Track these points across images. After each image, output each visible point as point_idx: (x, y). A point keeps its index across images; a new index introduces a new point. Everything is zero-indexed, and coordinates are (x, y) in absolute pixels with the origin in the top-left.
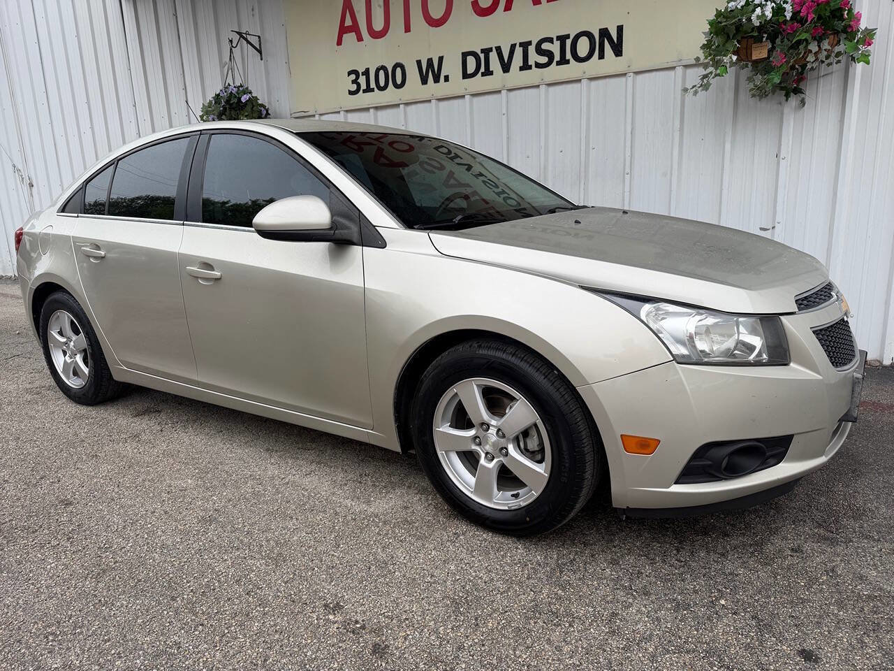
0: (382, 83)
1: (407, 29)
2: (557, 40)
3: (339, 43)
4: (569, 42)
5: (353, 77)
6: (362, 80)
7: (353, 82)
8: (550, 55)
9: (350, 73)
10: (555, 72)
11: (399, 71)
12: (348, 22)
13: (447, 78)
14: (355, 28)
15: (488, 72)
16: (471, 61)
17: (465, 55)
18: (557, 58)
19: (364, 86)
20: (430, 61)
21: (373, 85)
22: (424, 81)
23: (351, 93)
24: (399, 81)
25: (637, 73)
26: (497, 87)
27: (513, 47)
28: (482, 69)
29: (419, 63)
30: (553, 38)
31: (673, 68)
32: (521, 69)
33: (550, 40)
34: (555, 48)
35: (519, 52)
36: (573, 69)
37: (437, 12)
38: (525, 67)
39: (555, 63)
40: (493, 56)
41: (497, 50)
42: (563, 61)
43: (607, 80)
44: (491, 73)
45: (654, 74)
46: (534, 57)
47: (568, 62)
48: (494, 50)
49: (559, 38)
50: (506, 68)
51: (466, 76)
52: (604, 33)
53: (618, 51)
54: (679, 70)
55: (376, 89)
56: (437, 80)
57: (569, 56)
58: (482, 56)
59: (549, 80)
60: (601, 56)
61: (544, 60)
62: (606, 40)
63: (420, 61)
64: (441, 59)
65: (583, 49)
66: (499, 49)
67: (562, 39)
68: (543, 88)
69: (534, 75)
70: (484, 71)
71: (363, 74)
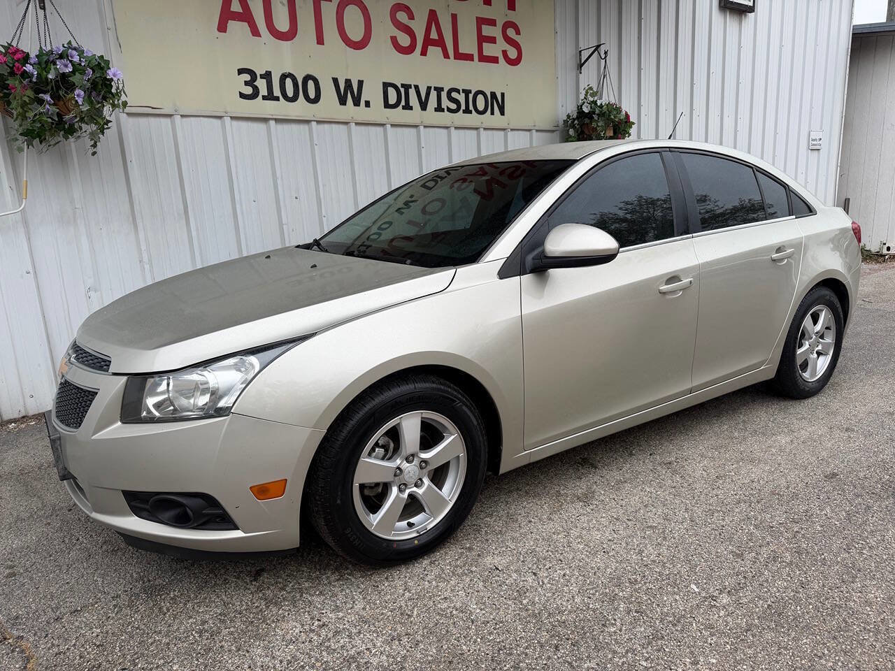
0: (290, 93)
1: (320, 41)
2: (462, 93)
3: (222, 28)
4: (471, 97)
5: (247, 77)
6: (261, 84)
7: (247, 83)
8: (458, 104)
9: (241, 71)
10: (460, 118)
11: (311, 84)
13: (368, 104)
15: (408, 107)
16: (392, 93)
17: (386, 86)
18: (463, 107)
19: (263, 91)
20: (348, 82)
21: (277, 92)
22: (343, 101)
23: (242, 96)
24: (312, 95)
26: (417, 122)
27: (429, 89)
28: (403, 103)
29: (335, 81)
31: (530, 131)
32: (436, 110)
33: (458, 91)
34: (462, 98)
35: (433, 94)
36: (473, 119)
37: (354, 34)
38: (439, 109)
39: (461, 111)
40: (412, 92)
41: (415, 88)
42: (467, 111)
43: (494, 132)
44: (411, 108)
45: (520, 132)
46: (446, 103)
47: (471, 112)
48: (413, 86)
49: (463, 91)
50: (424, 106)
51: (387, 105)
52: (494, 96)
53: (502, 111)
54: (534, 133)
55: (281, 98)
56: (357, 103)
57: (471, 108)
58: (402, 90)
59: (458, 124)
60: (493, 112)
61: (453, 106)
62: (495, 101)
64: (361, 83)
65: (480, 103)
66: (417, 87)
67: (467, 92)
68: (452, 130)
69: (446, 117)
70: (404, 104)
71: (262, 77)
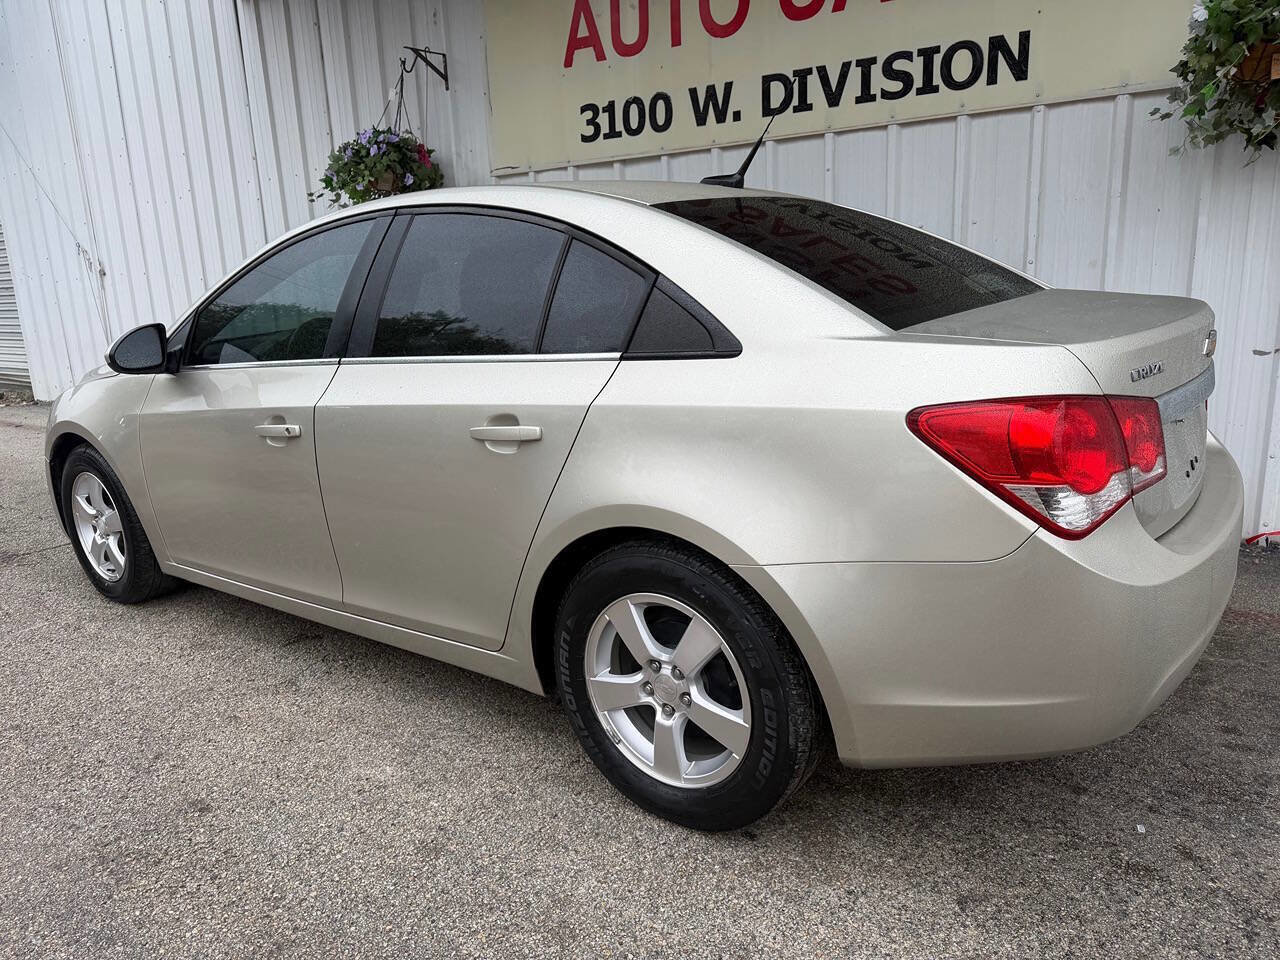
0: (634, 124)
1: (676, 40)
2: (918, 56)
3: (568, 63)
4: (938, 59)
5: (589, 114)
6: (603, 120)
7: (589, 122)
8: (906, 79)
9: (584, 109)
10: (914, 104)
11: (661, 105)
12: (583, 32)
13: (737, 116)
14: (593, 41)
15: (804, 106)
16: (777, 89)
17: (767, 80)
18: (918, 83)
19: (605, 129)
20: (711, 90)
21: (619, 126)
22: (701, 120)
23: (585, 139)
24: (661, 120)
25: (1050, 106)
26: (819, 128)
27: (846, 66)
28: (795, 102)
29: (693, 92)
30: (911, 53)
31: (1113, 98)
32: (859, 100)
33: (907, 56)
34: (915, 68)
35: (855, 74)
36: (945, 100)
37: (723, 14)
38: (866, 96)
39: (914, 90)
40: (814, 81)
41: (819, 72)
42: (928, 88)
43: (1000, 117)
44: (809, 107)
45: (1080, 106)
46: (879, 82)
47: (936, 89)
48: (815, 71)
49: (921, 52)
50: (833, 99)
51: (767, 111)
52: (998, 44)
53: (1020, 70)
54: (1123, 102)
55: (624, 132)
56: (721, 118)
57: (937, 80)
58: (795, 81)
59: (905, 117)
60: (992, 80)
61: (896, 86)
62: (1000, 54)
63: (695, 89)
64: (728, 87)
65: (962, 67)
66: (822, 72)
67: (928, 54)
68: (894, 129)
69: (879, 109)
70: (797, 104)
71: (604, 111)
